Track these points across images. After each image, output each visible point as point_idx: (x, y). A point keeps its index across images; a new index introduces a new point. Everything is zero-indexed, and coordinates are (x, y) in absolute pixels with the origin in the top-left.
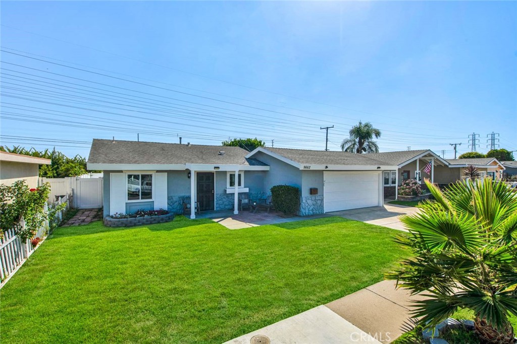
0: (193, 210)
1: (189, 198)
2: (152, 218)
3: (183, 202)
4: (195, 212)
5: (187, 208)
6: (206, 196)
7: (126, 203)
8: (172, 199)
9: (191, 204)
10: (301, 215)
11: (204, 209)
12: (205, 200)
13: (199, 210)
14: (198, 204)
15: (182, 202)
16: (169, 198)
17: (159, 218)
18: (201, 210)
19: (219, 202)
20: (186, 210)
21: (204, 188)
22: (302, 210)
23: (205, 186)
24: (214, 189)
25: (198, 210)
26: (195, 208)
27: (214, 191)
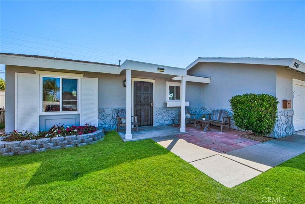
0: (129, 127)
1: (124, 111)
2: (65, 140)
3: (118, 116)
4: (132, 129)
5: (122, 123)
6: (144, 110)
7: (40, 116)
8: (104, 111)
9: (125, 118)
10: (276, 136)
11: (142, 124)
12: (142, 113)
13: (137, 126)
14: (136, 118)
15: (116, 115)
16: (100, 111)
17: (76, 139)
18: (138, 126)
19: (158, 117)
20: (121, 125)
21: (142, 100)
22: (276, 129)
23: (143, 97)
24: (153, 102)
25: (135, 126)
26: (132, 124)
27: (153, 104)
